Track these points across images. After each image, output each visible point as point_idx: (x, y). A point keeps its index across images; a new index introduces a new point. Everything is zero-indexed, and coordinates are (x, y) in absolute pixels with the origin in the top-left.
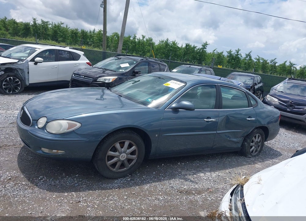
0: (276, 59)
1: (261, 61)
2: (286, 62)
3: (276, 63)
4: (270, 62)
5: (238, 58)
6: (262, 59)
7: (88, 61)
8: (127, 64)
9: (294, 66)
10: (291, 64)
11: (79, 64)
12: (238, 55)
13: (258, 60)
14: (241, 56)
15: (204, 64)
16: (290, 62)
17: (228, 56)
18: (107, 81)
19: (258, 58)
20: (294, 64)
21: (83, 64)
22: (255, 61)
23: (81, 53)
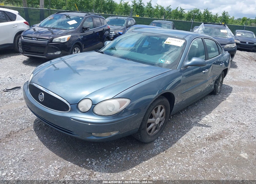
0: (170, 5)
1: (159, 8)
2: (178, 8)
3: (171, 9)
4: (166, 9)
5: (142, 6)
6: (160, 6)
7: (25, 21)
8: (74, 20)
9: (183, 11)
10: (181, 9)
11: (17, 24)
12: (141, 4)
13: (157, 7)
14: (144, 5)
15: (117, 14)
16: (181, 8)
17: (133, 6)
18: (62, 41)
19: (157, 6)
20: (184, 10)
21: (21, 24)
22: (155, 8)
23: (16, 12)
